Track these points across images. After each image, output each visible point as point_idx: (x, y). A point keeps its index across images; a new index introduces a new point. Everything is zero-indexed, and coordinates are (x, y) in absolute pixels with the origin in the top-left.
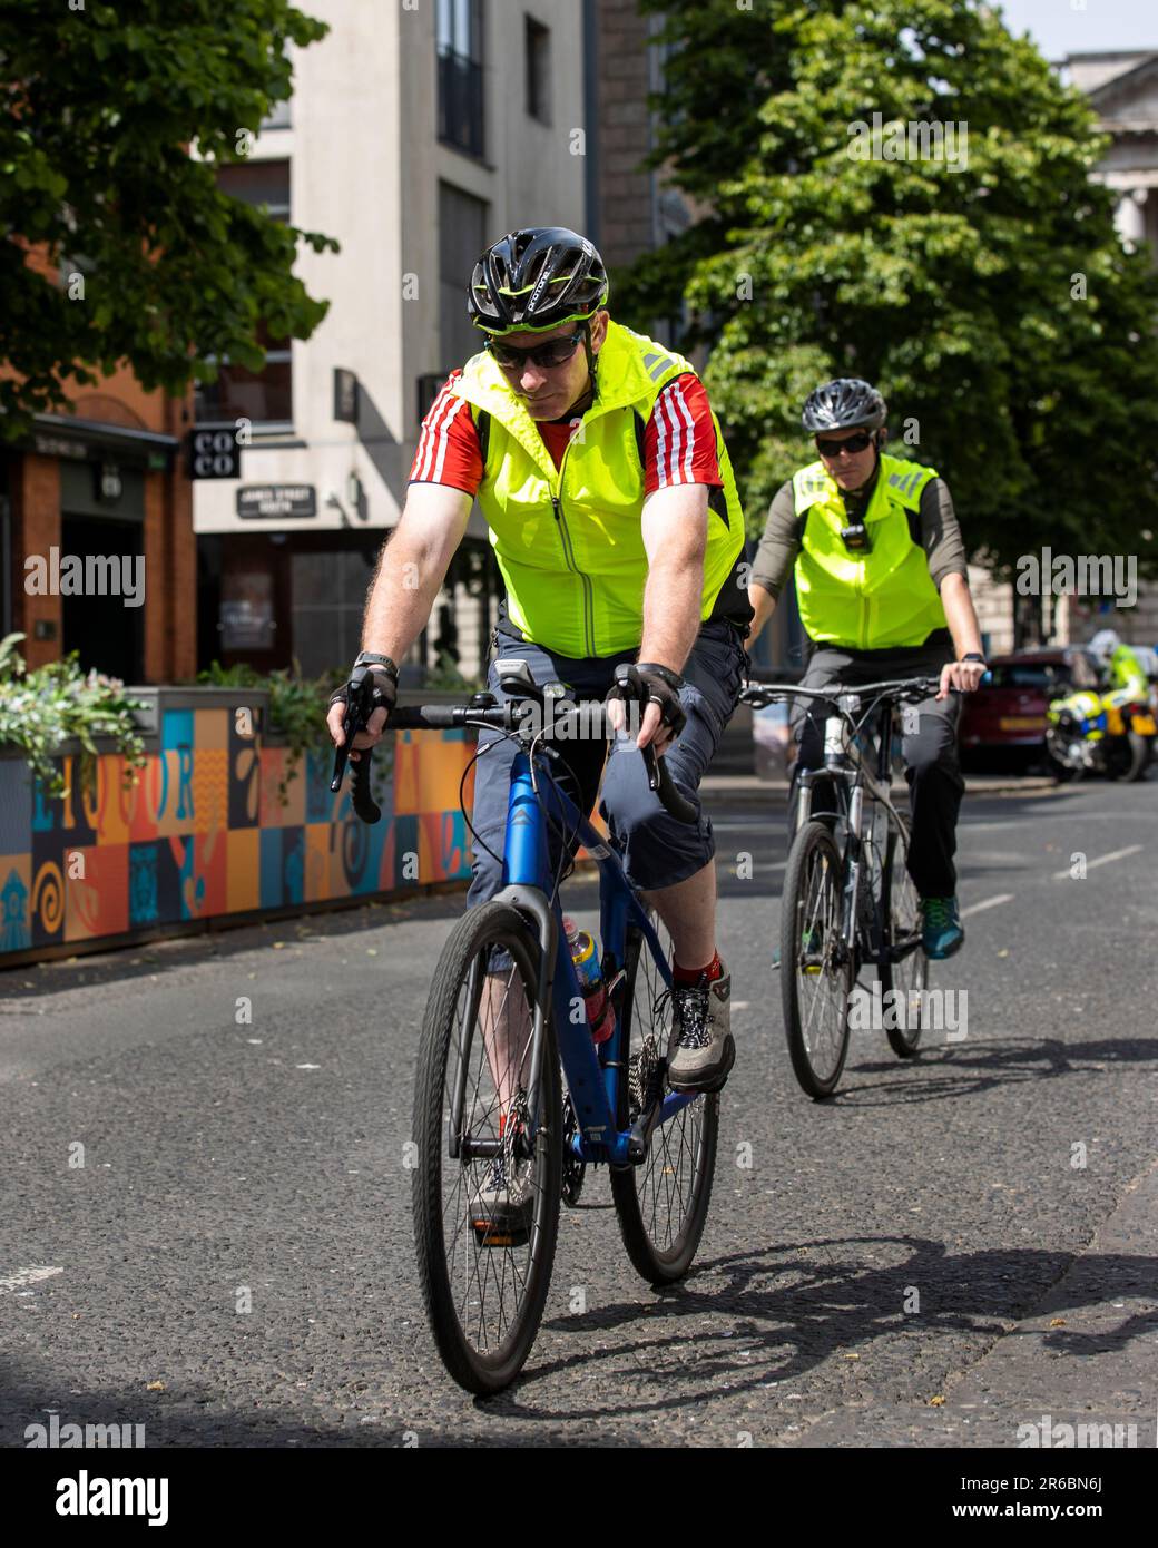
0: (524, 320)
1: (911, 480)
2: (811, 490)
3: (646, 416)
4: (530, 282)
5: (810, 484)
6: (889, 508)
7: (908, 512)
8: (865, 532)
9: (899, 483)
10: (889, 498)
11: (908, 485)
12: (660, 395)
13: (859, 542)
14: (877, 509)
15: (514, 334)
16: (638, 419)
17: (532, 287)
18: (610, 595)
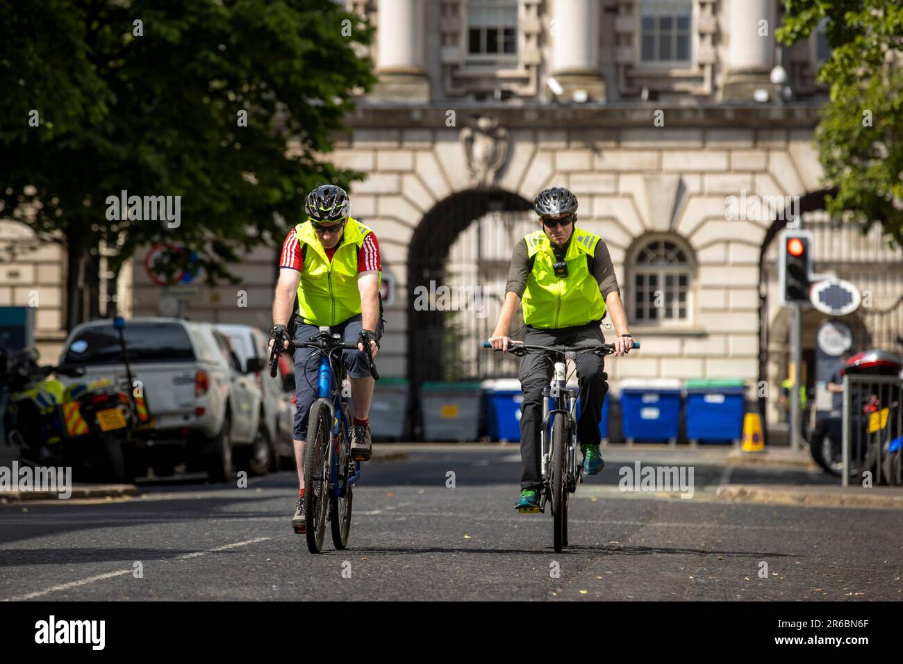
0: (328, 219)
1: (590, 239)
2: (536, 244)
3: (360, 246)
4: (330, 206)
5: (535, 240)
6: (578, 254)
7: (588, 256)
8: (566, 266)
9: (583, 241)
10: (578, 249)
11: (589, 242)
12: (365, 240)
13: (562, 271)
14: (571, 254)
15: (323, 223)
16: (357, 247)
17: (330, 208)
18: (342, 304)
